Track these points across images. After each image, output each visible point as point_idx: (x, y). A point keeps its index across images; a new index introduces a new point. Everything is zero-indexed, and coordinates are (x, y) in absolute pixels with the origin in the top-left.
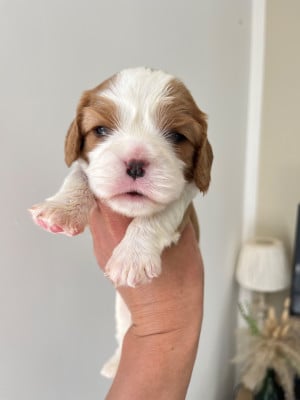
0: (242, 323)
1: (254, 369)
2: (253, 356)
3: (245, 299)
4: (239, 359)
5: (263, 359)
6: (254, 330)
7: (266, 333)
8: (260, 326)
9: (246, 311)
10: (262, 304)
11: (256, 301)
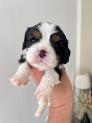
0: (76, 99)
1: (80, 113)
2: (80, 109)
3: (77, 91)
4: (76, 110)
5: (83, 110)
6: (80, 101)
7: (84, 102)
8: (82, 100)
9: (78, 95)
10: (82, 93)
11: (81, 92)
